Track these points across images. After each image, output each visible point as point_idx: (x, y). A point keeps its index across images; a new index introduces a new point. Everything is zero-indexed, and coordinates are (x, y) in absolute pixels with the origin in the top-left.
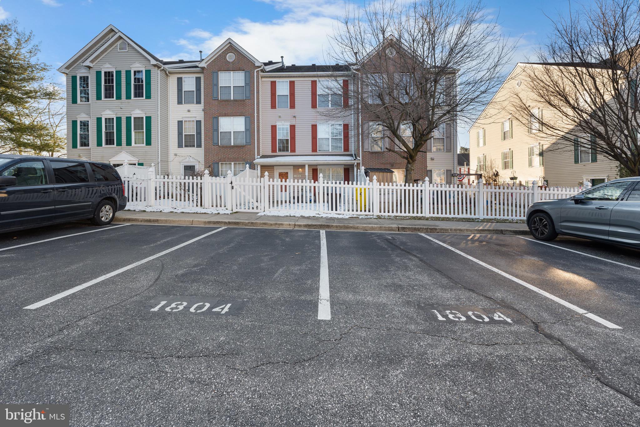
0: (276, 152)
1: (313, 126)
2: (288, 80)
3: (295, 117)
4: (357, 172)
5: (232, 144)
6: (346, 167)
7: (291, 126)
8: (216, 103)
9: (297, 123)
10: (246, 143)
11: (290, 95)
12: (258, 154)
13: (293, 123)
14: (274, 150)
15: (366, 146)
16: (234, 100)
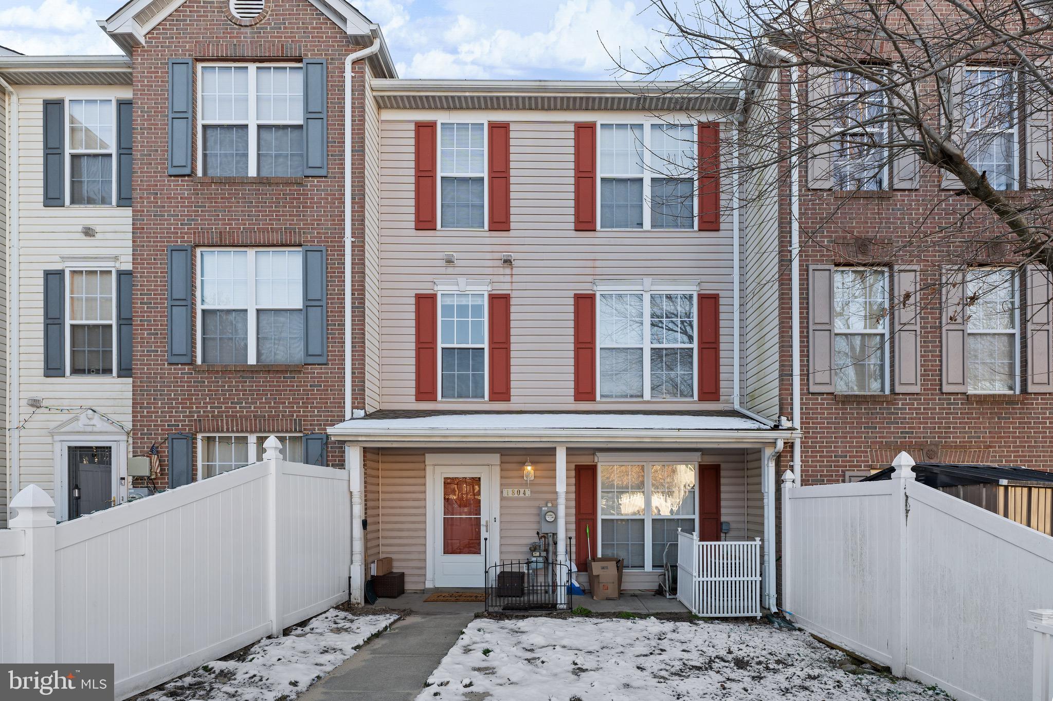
0: (435, 400)
1: (578, 298)
2: (484, 118)
3: (508, 262)
5: (252, 360)
6: (710, 460)
7: (493, 298)
8: (183, 188)
9: (515, 286)
10: (308, 355)
11: (492, 178)
12: (359, 401)
13: (502, 288)
14: (425, 390)
15: (821, 373)
16: (261, 181)
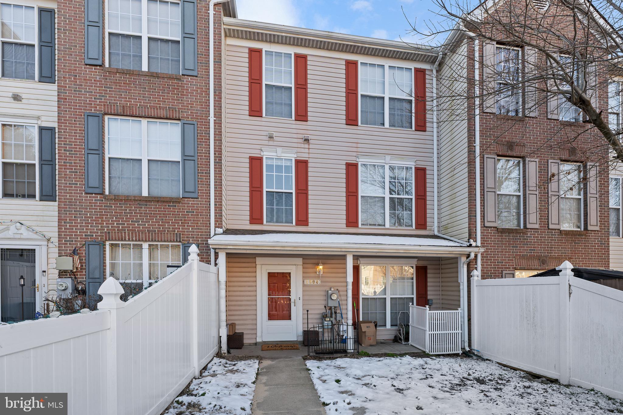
0: (262, 223)
1: (348, 165)
2: (292, 50)
3: (307, 140)
4: (469, 277)
5: (145, 193)
6: (422, 263)
7: (298, 162)
8: (95, 74)
9: (311, 155)
10: (185, 191)
11: (297, 88)
12: (219, 224)
13: (303, 157)
14: (256, 218)
15: (490, 215)
16: (151, 75)
